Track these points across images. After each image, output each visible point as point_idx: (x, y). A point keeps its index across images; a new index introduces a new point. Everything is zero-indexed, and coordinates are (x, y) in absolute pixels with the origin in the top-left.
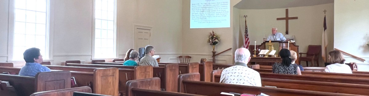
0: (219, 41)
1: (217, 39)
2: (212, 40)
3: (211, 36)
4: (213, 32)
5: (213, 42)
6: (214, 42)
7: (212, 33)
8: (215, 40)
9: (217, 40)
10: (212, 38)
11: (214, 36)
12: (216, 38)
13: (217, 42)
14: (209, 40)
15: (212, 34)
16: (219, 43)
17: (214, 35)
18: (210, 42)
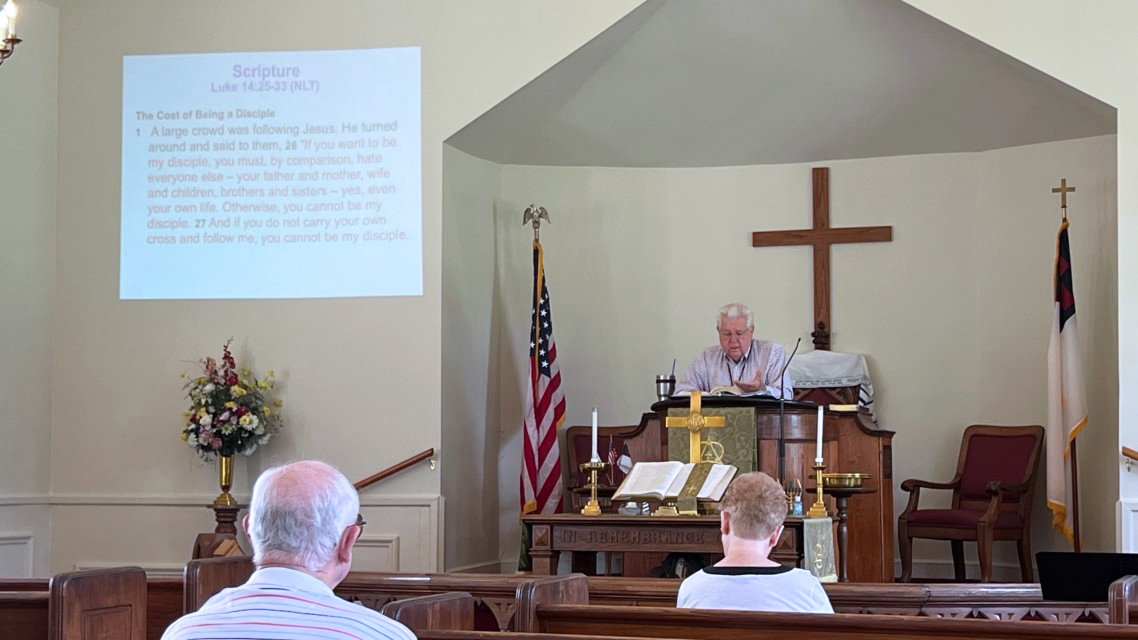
0: (272, 424)
1: (255, 411)
2: (215, 415)
3: (210, 387)
4: (227, 357)
5: (218, 434)
6: (227, 431)
7: (220, 362)
8: (239, 414)
9: (249, 421)
10: (218, 399)
11: (236, 390)
12: (248, 405)
13: (251, 433)
14: (194, 420)
15: (221, 373)
16: (264, 441)
17: (233, 380)
18: (197, 432)
